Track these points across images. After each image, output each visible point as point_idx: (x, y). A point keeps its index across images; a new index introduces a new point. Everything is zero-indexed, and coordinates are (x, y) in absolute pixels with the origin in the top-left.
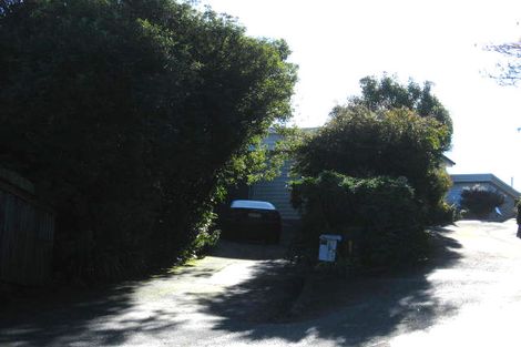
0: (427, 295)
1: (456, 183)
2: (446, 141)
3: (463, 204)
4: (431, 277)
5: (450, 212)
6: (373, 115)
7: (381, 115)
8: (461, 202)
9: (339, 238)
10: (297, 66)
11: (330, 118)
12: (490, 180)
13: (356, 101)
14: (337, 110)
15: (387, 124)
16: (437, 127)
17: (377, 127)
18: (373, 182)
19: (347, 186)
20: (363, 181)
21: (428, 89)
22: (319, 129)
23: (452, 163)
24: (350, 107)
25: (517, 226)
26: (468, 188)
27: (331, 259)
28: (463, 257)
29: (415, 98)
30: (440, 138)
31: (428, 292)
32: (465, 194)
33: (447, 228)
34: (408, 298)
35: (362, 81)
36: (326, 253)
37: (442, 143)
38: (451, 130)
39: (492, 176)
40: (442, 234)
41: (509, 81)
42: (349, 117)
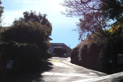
0: (41, 80)
1: (52, 45)
2: (50, 33)
3: (54, 52)
4: (42, 74)
5: (50, 54)
6: (27, 24)
7: (29, 24)
8: (54, 51)
9: (13, 61)
10: (3, 8)
11: (13, 24)
12: (63, 45)
13: (22, 19)
14: (15, 22)
15: (31, 27)
16: (47, 28)
17: (28, 27)
18: (25, 44)
19: (17, 45)
20: (22, 44)
21: (45, 17)
22: (9, 27)
23: (51, 40)
24: (19, 21)
25: (71, 59)
26: (56, 47)
27: (11, 67)
28: (53, 68)
29: (41, 19)
30: (47, 32)
31: (41, 78)
32: (55, 49)
33: (49, 59)
34: (35, 80)
35: (24, 13)
36: (9, 66)
37: (48, 33)
38: (51, 29)
39: (64, 44)
40: (47, 61)
41: (70, 15)
42: (19, 24)
